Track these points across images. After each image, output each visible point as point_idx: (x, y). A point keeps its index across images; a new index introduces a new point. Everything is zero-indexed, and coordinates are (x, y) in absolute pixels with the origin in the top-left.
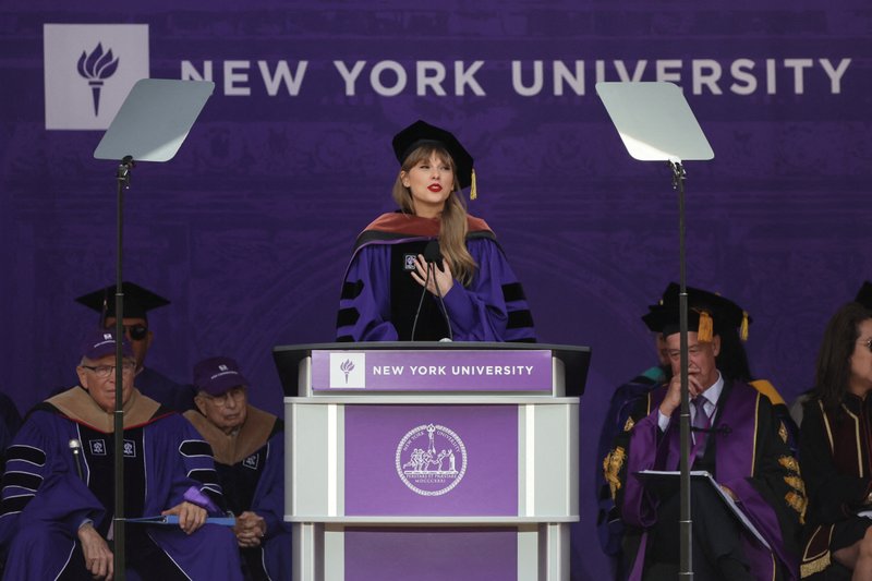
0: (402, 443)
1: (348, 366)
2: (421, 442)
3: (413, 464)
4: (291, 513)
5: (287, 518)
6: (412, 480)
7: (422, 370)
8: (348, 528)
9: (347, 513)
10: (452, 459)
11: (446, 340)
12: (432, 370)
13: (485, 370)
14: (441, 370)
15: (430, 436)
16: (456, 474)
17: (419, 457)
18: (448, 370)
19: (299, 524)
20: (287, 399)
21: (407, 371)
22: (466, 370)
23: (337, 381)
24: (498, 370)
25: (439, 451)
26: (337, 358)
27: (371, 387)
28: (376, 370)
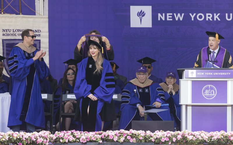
0: (203, 89)
1: (192, 73)
2: (207, 88)
3: (206, 93)
4: (181, 103)
5: (180, 104)
6: (205, 96)
7: (208, 74)
8: (192, 106)
9: (192, 103)
10: (214, 92)
11: (212, 68)
12: (210, 74)
13: (220, 74)
14: (211, 74)
15: (209, 87)
16: (215, 95)
17: (207, 91)
18: (213, 74)
19: (182, 105)
20: (180, 80)
21: (204, 74)
22: (216, 74)
23: (190, 76)
24: (223, 74)
25: (211, 90)
26: (190, 71)
27: (197, 77)
28: (198, 74)
